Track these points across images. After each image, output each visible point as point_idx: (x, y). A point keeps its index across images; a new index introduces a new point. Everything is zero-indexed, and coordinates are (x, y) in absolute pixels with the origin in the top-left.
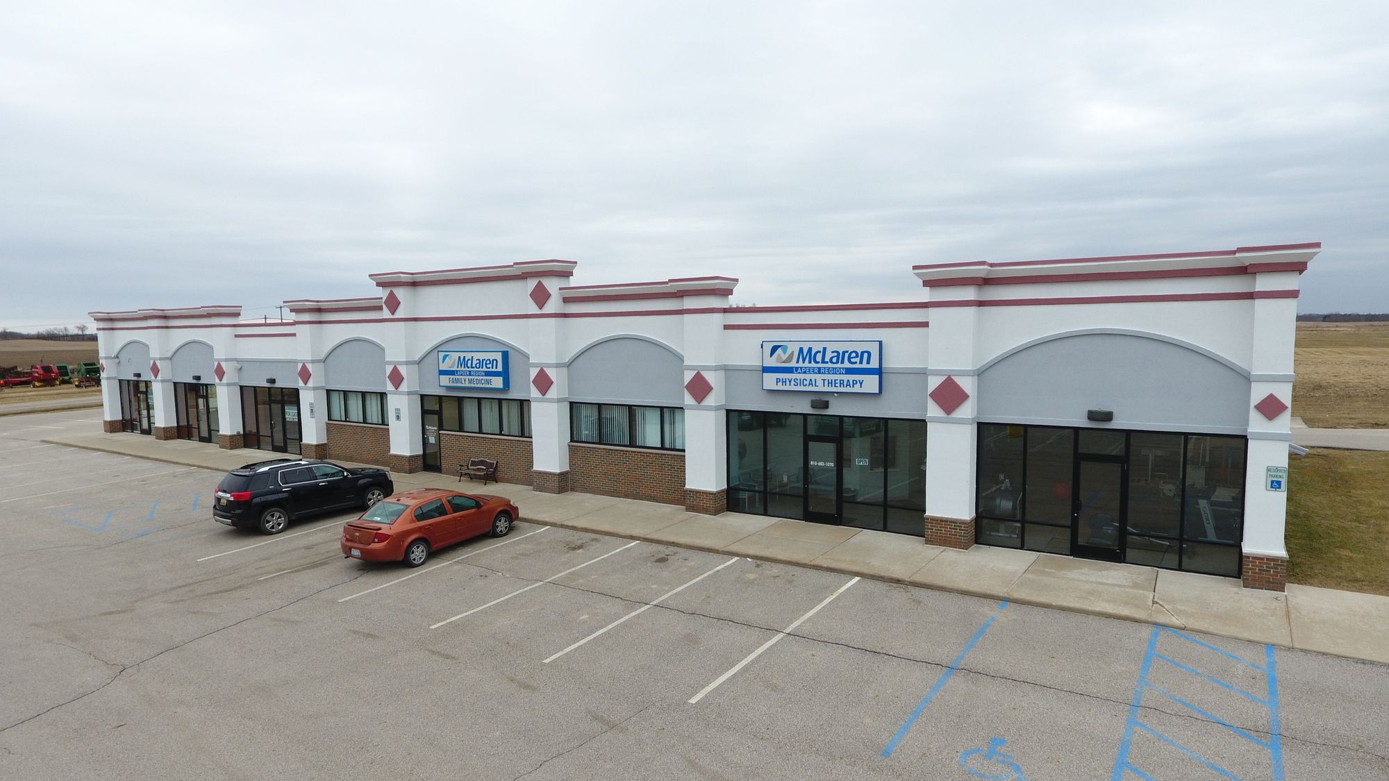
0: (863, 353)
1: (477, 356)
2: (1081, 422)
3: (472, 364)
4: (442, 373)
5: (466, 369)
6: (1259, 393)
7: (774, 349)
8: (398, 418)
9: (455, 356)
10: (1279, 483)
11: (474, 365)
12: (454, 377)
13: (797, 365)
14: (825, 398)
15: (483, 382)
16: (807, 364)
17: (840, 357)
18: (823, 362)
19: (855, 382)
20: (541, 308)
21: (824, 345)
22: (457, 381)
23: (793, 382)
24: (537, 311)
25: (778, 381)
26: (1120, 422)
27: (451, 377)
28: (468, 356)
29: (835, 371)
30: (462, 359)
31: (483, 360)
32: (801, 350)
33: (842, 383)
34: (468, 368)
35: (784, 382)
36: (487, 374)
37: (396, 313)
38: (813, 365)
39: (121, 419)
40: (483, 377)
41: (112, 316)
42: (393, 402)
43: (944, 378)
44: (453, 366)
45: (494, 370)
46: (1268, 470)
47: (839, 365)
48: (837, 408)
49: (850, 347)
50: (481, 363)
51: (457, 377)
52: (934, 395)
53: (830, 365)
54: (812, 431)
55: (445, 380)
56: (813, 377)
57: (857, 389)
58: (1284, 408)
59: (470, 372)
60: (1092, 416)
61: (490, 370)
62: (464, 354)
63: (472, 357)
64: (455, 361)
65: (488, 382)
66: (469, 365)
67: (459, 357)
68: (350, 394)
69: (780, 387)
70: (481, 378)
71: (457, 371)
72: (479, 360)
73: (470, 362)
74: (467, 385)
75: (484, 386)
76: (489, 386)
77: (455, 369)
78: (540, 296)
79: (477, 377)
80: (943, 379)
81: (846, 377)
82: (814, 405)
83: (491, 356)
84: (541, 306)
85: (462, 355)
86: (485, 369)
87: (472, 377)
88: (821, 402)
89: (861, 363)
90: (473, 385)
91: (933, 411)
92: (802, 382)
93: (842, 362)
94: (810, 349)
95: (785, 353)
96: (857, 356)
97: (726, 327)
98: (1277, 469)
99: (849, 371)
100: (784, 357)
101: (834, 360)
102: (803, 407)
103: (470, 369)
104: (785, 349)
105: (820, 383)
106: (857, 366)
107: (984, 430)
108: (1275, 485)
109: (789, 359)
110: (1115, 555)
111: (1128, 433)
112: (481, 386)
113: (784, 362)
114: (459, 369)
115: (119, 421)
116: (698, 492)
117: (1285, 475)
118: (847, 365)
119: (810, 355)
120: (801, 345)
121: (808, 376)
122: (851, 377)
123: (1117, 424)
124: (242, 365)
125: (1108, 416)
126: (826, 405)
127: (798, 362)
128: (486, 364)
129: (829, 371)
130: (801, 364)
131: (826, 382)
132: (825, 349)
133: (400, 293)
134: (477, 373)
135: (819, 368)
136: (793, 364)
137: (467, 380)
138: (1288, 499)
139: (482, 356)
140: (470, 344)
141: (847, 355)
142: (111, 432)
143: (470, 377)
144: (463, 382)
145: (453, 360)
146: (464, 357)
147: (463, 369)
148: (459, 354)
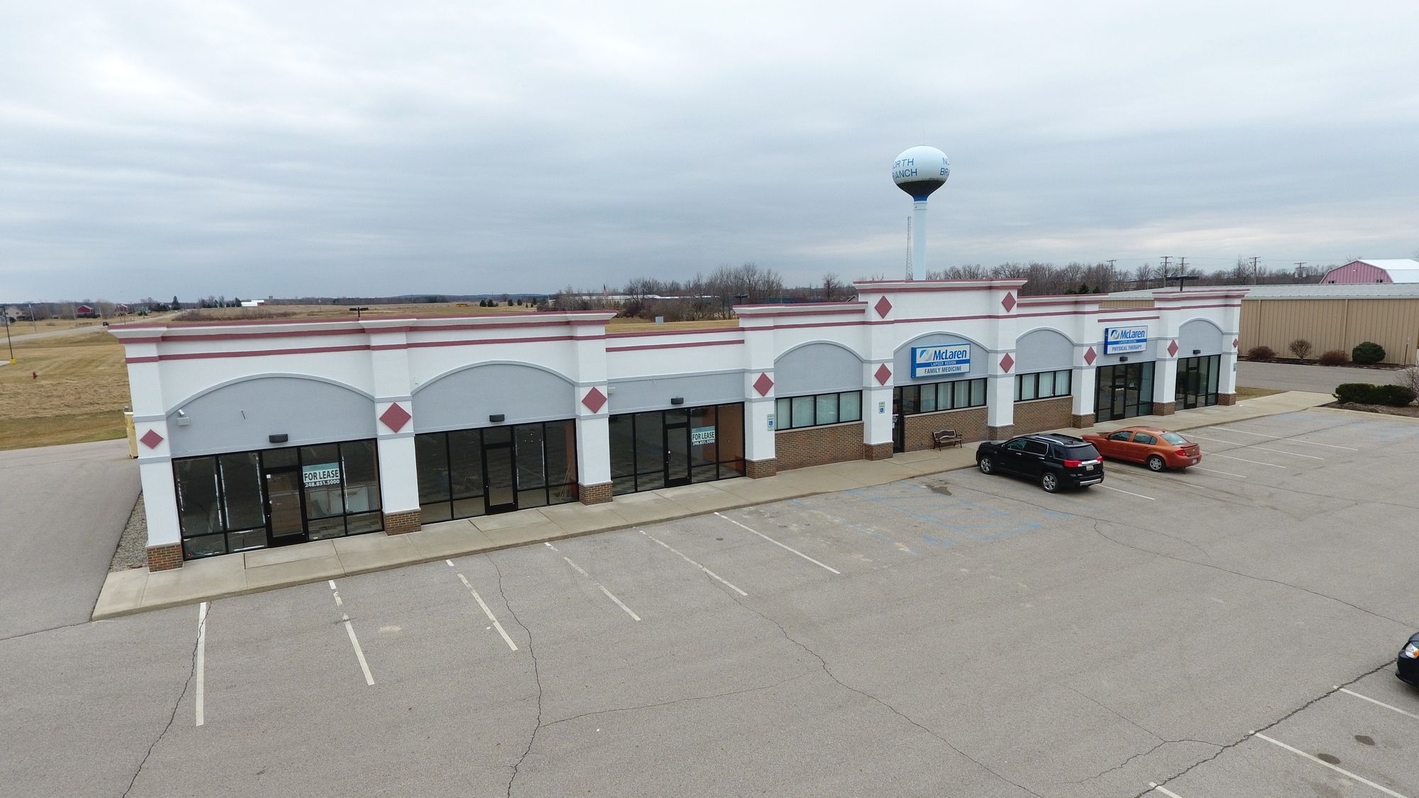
1: (950, 349)
3: (946, 356)
5: (941, 360)
7: (1113, 332)
8: (882, 410)
9: (932, 351)
11: (948, 357)
12: (929, 368)
14: (1126, 356)
16: (1124, 339)
18: (1130, 337)
19: (1140, 346)
21: (1130, 329)
22: (932, 371)
23: (1119, 349)
24: (1006, 313)
25: (1113, 349)
27: (927, 368)
28: (943, 350)
29: (1133, 342)
30: (937, 353)
31: (956, 352)
32: (1122, 332)
33: (1136, 347)
35: (1115, 349)
36: (958, 362)
37: (885, 317)
38: (1126, 339)
39: (179, 539)
40: (956, 365)
42: (878, 397)
43: (1171, 341)
44: (930, 359)
45: (964, 358)
48: (1131, 360)
49: (1138, 330)
50: (953, 354)
51: (932, 368)
52: (1169, 349)
53: (1132, 339)
54: (1117, 373)
55: (920, 372)
56: (1126, 345)
57: (1140, 349)
59: (945, 362)
61: (961, 359)
62: (940, 348)
63: (946, 350)
64: (931, 355)
65: (958, 369)
66: (944, 357)
67: (936, 351)
69: (1114, 352)
70: (953, 366)
71: (933, 363)
72: (951, 352)
73: (944, 354)
74: (941, 373)
75: (955, 372)
76: (959, 371)
77: (932, 361)
78: (1008, 303)
79: (950, 366)
81: (1137, 344)
82: (1122, 359)
83: (962, 348)
84: (1008, 310)
85: (938, 349)
86: (957, 359)
87: (946, 366)
88: (1124, 358)
89: (1142, 337)
90: (945, 373)
92: (1122, 348)
94: (1125, 331)
96: (1141, 334)
99: (1138, 341)
100: (1116, 336)
101: (1134, 336)
102: (1117, 361)
103: (944, 360)
104: (1116, 332)
105: (1127, 348)
112: (953, 372)
113: (1116, 339)
114: (935, 361)
115: (177, 544)
118: (1138, 338)
119: (1124, 334)
120: (1123, 329)
123: (1200, 354)
126: (1126, 359)
128: (958, 355)
129: (1130, 342)
131: (1130, 347)
132: (1130, 331)
134: (950, 363)
135: (1128, 341)
136: (1119, 339)
137: (941, 369)
139: (954, 349)
140: (935, 341)
141: (1138, 333)
143: (944, 367)
144: (938, 371)
145: (929, 354)
146: (940, 351)
147: (938, 360)
148: (936, 349)
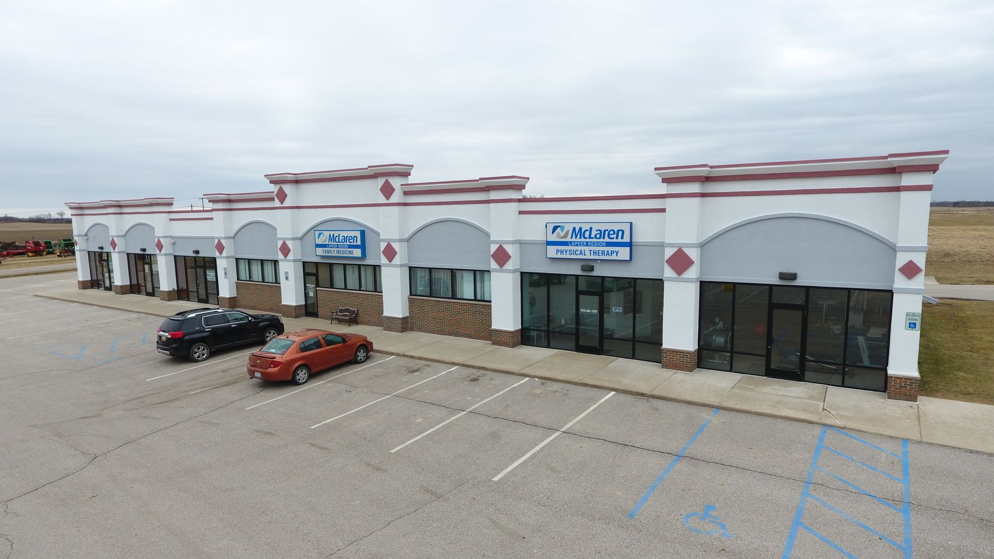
0: (618, 231)
1: (342, 234)
2: (774, 280)
3: (339, 240)
4: (318, 246)
5: (335, 243)
6: (902, 260)
7: (555, 229)
8: (287, 278)
9: (327, 234)
10: (915, 324)
11: (340, 241)
12: (326, 249)
13: (571, 240)
14: (591, 264)
15: (347, 252)
16: (578, 239)
17: (602, 234)
18: (590, 237)
19: (612, 252)
20: (388, 199)
21: (591, 225)
22: (329, 252)
23: (568, 252)
24: (384, 201)
25: (557, 251)
26: (802, 281)
27: (324, 249)
28: (336, 234)
29: (598, 244)
30: (332, 236)
31: (347, 237)
32: (574, 229)
33: (603, 252)
34: (337, 242)
35: (562, 252)
36: (350, 247)
37: (284, 203)
38: (583, 240)
39: (90, 279)
40: (347, 249)
41: (82, 205)
42: (284, 267)
43: (677, 249)
44: (325, 241)
45: (355, 244)
46: (907, 315)
47: (601, 240)
48: (600, 271)
49: (609, 227)
50: (345, 239)
51: (328, 249)
52: (668, 261)
53: (595, 240)
54: (582, 286)
55: (320, 251)
56: (583, 248)
57: (614, 257)
58: (919, 270)
59: (338, 245)
60: (782, 276)
61: (352, 244)
62: (333, 233)
63: (339, 235)
64: (327, 237)
65: (351, 253)
66: (337, 240)
67: (330, 235)
68: (252, 261)
69: (559, 256)
70: (346, 249)
71: (328, 245)
72: (344, 236)
73: (337, 238)
74: (336, 254)
75: (348, 255)
76: (352, 255)
77: (327, 243)
78: (387, 190)
79: (343, 249)
80: (675, 250)
81: (606, 249)
82: (584, 269)
83: (353, 234)
84: (388, 198)
85: (332, 233)
86: (348, 243)
87: (340, 249)
88: (588, 266)
89: (617, 238)
90: (339, 255)
91: (668, 273)
92: (575, 252)
93: (604, 238)
94: (581, 229)
95: (562, 232)
96: (614, 234)
97: (521, 213)
98: (914, 314)
99: (608, 244)
100: (562, 234)
101: (598, 236)
102: (576, 270)
103: (338, 243)
104: (563, 228)
105: (588, 253)
106: (615, 240)
107: (705, 286)
108: (912, 326)
109: (566, 236)
110: (796, 375)
111: (808, 289)
112: (346, 255)
113: (562, 238)
114: (330, 243)
115: (89, 281)
116: (501, 331)
117: (919, 319)
118: (607, 240)
119: (580, 233)
120: (574, 225)
121: (579, 248)
122: (610, 249)
123: (800, 282)
124: (175, 241)
125: (793, 277)
126: (592, 269)
127: (572, 238)
128: (349, 240)
129: (594, 244)
130: (574, 239)
131: (592, 252)
132: (591, 228)
133: (287, 188)
134: (343, 246)
135: (587, 242)
136: (568, 239)
137: (336, 251)
138: (921, 336)
139: (346, 234)
140: (337, 226)
141: (607, 232)
142: (83, 289)
143: (338, 249)
144: (333, 252)
145: (325, 237)
146: (334, 235)
147: (332, 243)
148: (330, 232)
